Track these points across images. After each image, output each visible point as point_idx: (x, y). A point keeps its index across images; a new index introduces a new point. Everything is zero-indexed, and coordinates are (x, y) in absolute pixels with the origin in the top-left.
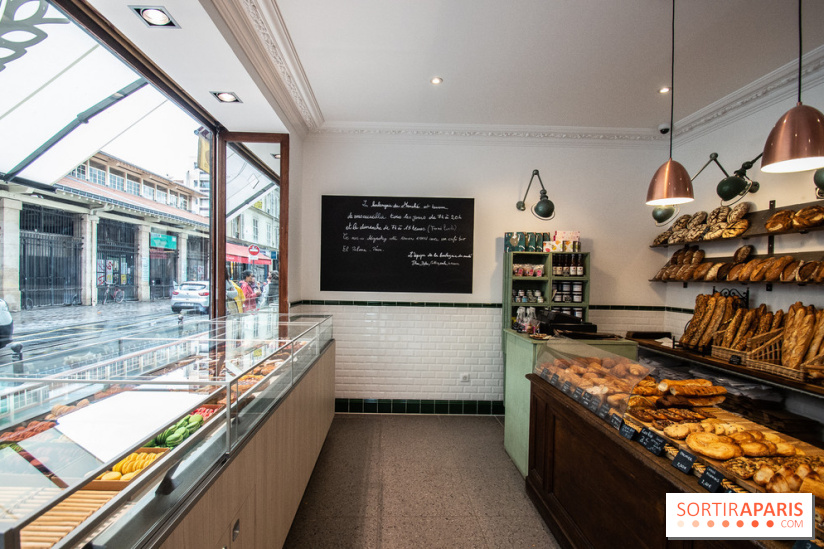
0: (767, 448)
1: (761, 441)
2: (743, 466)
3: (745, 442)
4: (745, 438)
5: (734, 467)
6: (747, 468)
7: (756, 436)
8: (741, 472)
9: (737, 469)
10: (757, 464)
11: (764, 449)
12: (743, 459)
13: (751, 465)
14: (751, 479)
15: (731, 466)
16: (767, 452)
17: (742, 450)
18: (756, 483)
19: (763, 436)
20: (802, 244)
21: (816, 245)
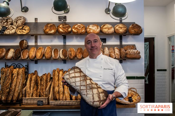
20: (51, 41)
21: (57, 42)
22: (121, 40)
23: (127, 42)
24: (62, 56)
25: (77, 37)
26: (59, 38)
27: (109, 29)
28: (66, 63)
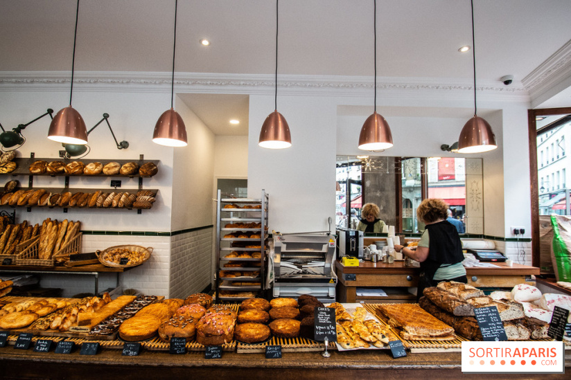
0: (52, 307)
1: (47, 305)
2: (42, 323)
3: (38, 309)
4: (37, 307)
5: (37, 326)
6: (45, 323)
7: (43, 303)
8: (42, 327)
9: (39, 326)
10: (50, 318)
11: (50, 309)
12: (42, 319)
13: (47, 321)
14: (49, 328)
15: (35, 326)
16: (52, 310)
17: (38, 315)
18: (52, 329)
19: (47, 302)
20: (50, 183)
21: (58, 184)
22: (141, 183)
23: (149, 186)
24: (49, 204)
25: (82, 180)
26: (60, 179)
27: (109, 169)
28: (66, 212)
